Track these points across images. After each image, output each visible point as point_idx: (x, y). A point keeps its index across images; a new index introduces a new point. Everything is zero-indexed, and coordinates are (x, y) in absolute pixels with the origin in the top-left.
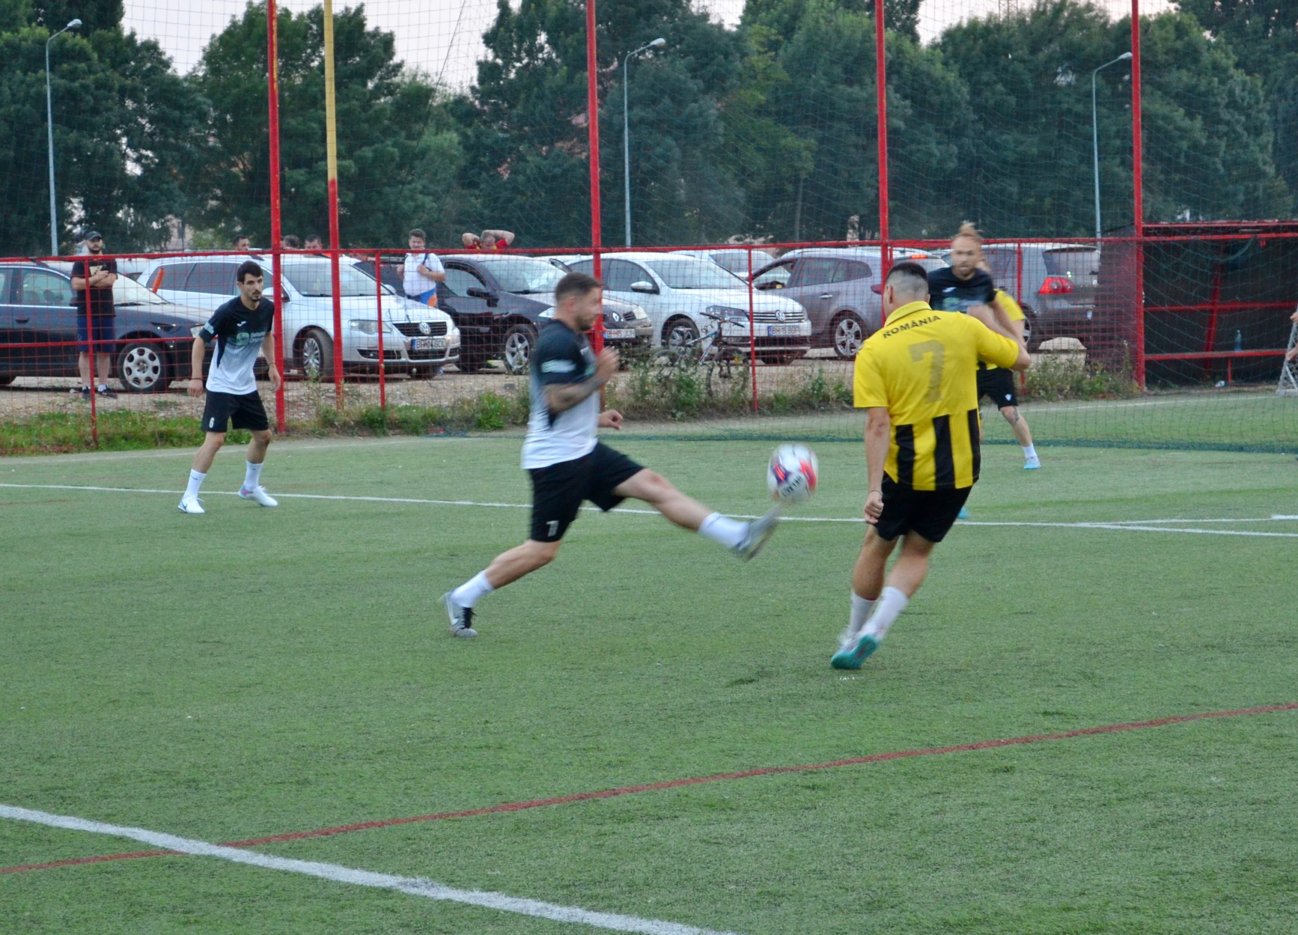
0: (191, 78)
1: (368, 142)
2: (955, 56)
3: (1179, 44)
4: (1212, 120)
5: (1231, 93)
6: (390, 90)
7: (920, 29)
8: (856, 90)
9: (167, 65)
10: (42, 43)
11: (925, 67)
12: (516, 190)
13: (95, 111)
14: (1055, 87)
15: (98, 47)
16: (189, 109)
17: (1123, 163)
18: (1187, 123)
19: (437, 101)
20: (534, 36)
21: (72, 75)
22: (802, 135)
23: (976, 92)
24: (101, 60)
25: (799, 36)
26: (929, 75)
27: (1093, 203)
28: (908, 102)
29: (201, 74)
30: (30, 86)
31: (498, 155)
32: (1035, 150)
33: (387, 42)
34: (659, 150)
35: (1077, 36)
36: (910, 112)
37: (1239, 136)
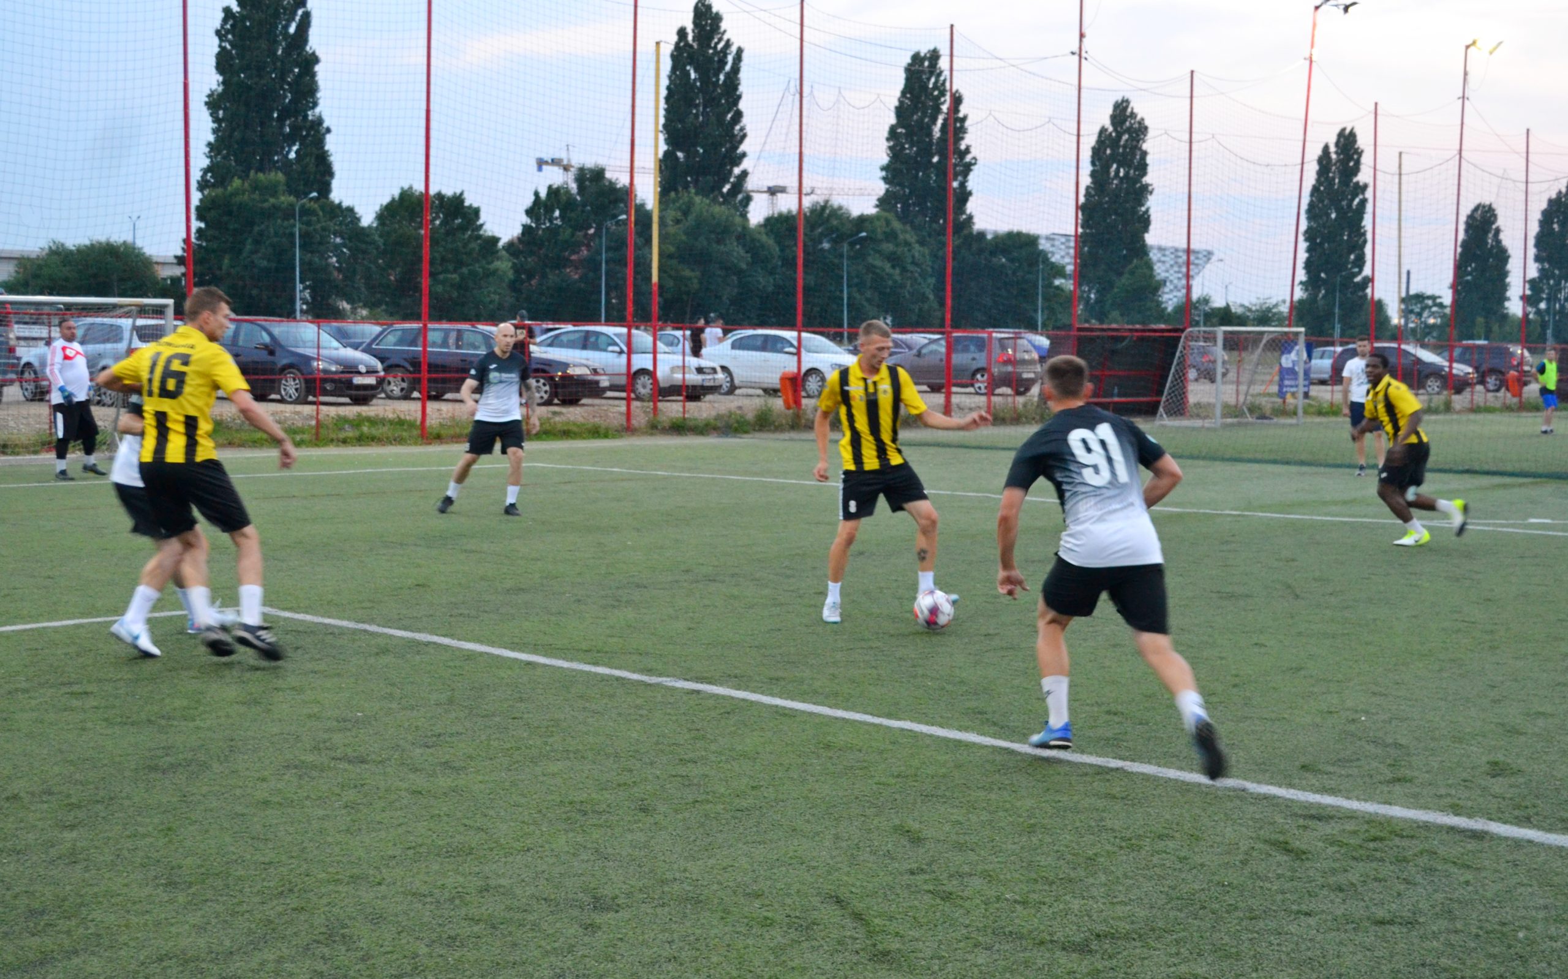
0: (370, 227)
1: (468, 265)
2: (771, 231)
3: (888, 230)
4: (904, 270)
5: (913, 257)
6: (479, 237)
7: (749, 216)
8: (722, 247)
9: (359, 219)
10: (292, 205)
11: (757, 236)
12: (542, 294)
13: (320, 243)
14: (822, 250)
15: (322, 208)
16: (371, 243)
17: (859, 291)
18: (891, 271)
19: (501, 244)
20: (553, 211)
21: (308, 223)
22: (693, 270)
23: (782, 250)
24: (324, 216)
25: (691, 218)
26: (759, 241)
27: (842, 311)
28: (749, 255)
29: (375, 225)
30: (286, 228)
31: (530, 276)
32: (812, 283)
33: (476, 212)
34: (619, 275)
35: (835, 222)
36: (749, 259)
37: (916, 280)
